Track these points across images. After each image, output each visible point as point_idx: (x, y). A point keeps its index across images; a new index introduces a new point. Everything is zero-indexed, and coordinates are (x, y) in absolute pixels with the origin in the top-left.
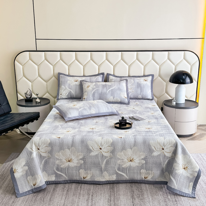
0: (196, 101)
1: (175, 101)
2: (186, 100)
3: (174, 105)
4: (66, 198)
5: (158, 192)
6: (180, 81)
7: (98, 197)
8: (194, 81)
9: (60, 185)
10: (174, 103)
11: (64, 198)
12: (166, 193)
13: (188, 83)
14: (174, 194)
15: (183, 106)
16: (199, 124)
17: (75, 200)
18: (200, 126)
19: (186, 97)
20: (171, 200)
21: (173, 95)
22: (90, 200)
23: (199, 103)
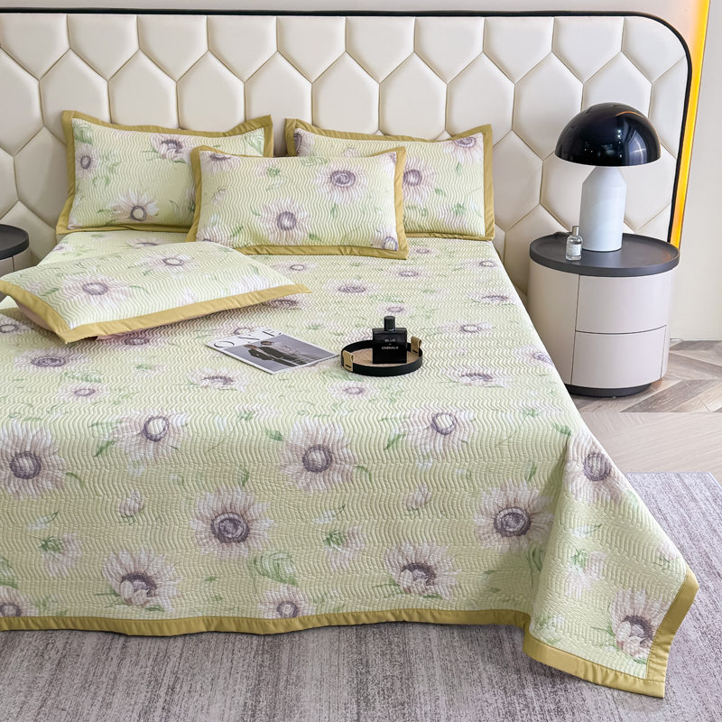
0: (669, 240)
1: (577, 243)
2: (625, 236)
3: (573, 258)
4: (45, 701)
5: (481, 665)
6: (603, 151)
7: (197, 697)
8: (663, 151)
9: (26, 637)
10: (576, 251)
11: (34, 702)
12: (518, 671)
13: (636, 162)
14: (552, 675)
15: (611, 264)
16: (678, 341)
17: (86, 712)
18: (684, 345)
19: (627, 221)
20: (537, 709)
21: (572, 213)
22: (159, 710)
23: (681, 251)
